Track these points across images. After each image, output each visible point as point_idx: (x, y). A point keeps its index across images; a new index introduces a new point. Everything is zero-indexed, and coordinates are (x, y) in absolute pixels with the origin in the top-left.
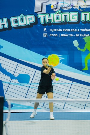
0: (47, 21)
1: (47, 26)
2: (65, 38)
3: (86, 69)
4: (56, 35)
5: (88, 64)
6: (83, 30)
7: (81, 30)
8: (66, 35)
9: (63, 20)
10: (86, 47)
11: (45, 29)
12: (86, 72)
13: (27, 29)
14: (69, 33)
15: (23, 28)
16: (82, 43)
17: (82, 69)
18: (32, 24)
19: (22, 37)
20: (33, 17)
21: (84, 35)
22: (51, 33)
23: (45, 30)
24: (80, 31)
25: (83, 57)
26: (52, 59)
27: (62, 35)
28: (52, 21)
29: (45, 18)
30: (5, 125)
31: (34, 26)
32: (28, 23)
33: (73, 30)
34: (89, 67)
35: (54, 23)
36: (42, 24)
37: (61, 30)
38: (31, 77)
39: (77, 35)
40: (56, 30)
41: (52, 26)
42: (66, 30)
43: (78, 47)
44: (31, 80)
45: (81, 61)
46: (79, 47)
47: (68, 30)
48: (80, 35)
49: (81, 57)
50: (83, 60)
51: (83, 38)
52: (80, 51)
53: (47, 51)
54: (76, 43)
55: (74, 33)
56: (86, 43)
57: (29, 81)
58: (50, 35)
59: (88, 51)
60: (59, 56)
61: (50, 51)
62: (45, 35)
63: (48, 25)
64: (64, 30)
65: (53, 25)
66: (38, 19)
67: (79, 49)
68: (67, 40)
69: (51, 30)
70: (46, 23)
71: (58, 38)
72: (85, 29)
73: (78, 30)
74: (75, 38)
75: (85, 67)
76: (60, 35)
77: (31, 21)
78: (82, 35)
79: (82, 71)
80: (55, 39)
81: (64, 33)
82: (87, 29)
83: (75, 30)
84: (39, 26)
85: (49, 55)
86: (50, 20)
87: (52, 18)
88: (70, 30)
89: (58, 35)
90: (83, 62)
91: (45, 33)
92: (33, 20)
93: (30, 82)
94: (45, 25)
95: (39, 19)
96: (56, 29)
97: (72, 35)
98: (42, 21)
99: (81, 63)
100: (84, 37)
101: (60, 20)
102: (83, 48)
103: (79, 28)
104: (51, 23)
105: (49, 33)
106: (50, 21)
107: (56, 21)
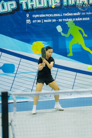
0: (30, 7)
1: (29, 12)
2: (48, 24)
3: (71, 54)
4: (39, 21)
5: (73, 49)
6: (66, 15)
7: (64, 14)
8: (49, 21)
9: (46, 5)
11: (28, 15)
12: (70, 57)
13: (9, 16)
14: (52, 18)
15: (5, 15)
16: (66, 28)
17: (67, 55)
18: (14, 11)
19: (4, 25)
20: (14, 3)
21: (67, 19)
22: (34, 19)
23: (28, 16)
24: (63, 16)
25: (67, 42)
26: (37, 46)
27: (45, 21)
28: (35, 6)
29: (27, 4)
30: (11, 124)
31: (16, 12)
32: (10, 10)
33: (56, 15)
34: (73, 53)
35: (37, 8)
36: (24, 10)
37: (44, 16)
38: (16, 66)
39: (60, 20)
40: (39, 16)
41: (35, 11)
42: (49, 15)
43: (61, 32)
44: (16, 69)
45: (66, 46)
46: (62, 32)
47: (51, 15)
48: (63, 20)
49: (65, 42)
50: (67, 46)
51: (66, 23)
52: (64, 36)
53: (32, 38)
54: (59, 29)
55: (57, 18)
56: (69, 28)
57: (14, 70)
58: (34, 21)
59: (72, 36)
60: (43, 43)
61: (34, 38)
62: (28, 21)
63: (31, 11)
64: (46, 15)
67: (63, 34)
68: (50, 25)
69: (34, 16)
70: (29, 9)
71: (42, 24)
72: (68, 13)
73: (60, 15)
74: (58, 23)
75: (69, 53)
76: (43, 21)
77: (12, 7)
78: (65, 20)
79: (67, 57)
80: (39, 25)
81: (47, 18)
82: (69, 13)
83: (58, 14)
84: (21, 12)
85: (33, 42)
86: (32, 5)
87: (34, 3)
88: (53, 15)
89: (41, 21)
90: (67, 48)
91: (28, 19)
92: (15, 6)
93: (15, 72)
94: (27, 11)
95: (21, 4)
96: (39, 15)
97: (55, 20)
98: (24, 7)
99: (66, 49)
100: (67, 21)
101: (42, 5)
102: (67, 34)
103: (62, 13)
104: (34, 8)
105: (32, 19)
106: (32, 6)
107: (38, 6)
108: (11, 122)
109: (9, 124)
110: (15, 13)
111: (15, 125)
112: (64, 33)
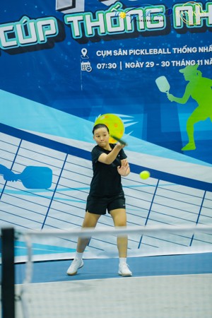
0: (89, 31)
1: (89, 45)
2: (135, 72)
3: (191, 146)
4: (113, 66)
5: (196, 134)
6: (180, 50)
7: (175, 49)
8: (139, 65)
9: (130, 27)
10: (189, 91)
11: (84, 51)
12: (189, 153)
13: (41, 53)
14: (144, 58)
15: (29, 51)
16: (178, 84)
17: (182, 147)
18: (52, 41)
19: (28, 74)
20: (52, 22)
21: (183, 61)
22: (100, 60)
23: (84, 54)
24: (172, 53)
25: (181, 117)
27: (128, 65)
28: (102, 30)
29: (82, 24)
30: (20, 298)
31: (56, 44)
32: (42, 38)
33: (155, 51)
34: (197, 143)
35: (108, 35)
36: (76, 40)
37: (125, 52)
38: (56, 172)
39: (165, 64)
40: (113, 53)
41: (103, 42)
42: (138, 52)
43: (168, 93)
44: (55, 179)
45: (178, 127)
46: (170, 92)
47: (142, 52)
48: (171, 64)
49: (177, 117)
50: (181, 124)
51: (181, 71)
52: (174, 102)
53: (93, 107)
54: (163, 84)
55: (156, 59)
56: (188, 82)
57: (51, 182)
58: (99, 66)
59: (194, 101)
60: (122, 118)
61: (101, 107)
62: (85, 65)
63: (93, 42)
64: (131, 51)
65: (105, 40)
66: (66, 27)
67: (171, 97)
68: (141, 76)
69: (99, 53)
70: (88, 36)
71: (119, 74)
72: (184, 48)
73: (166, 51)
74: (159, 71)
75: (187, 142)
76: (124, 65)
77: (48, 32)
78: (178, 63)
79: (182, 152)
80: (111, 75)
81: (131, 58)
82: (189, 46)
83: (160, 50)
84: (69, 43)
85: (97, 116)
86: (96, 28)
87: (100, 23)
88: (148, 52)
89: (118, 65)
90: (182, 130)
91: (85, 61)
92: (53, 30)
93: (53, 187)
94: (83, 40)
95: (69, 26)
96: (113, 51)
97: (152, 64)
98: (76, 32)
99: (178, 134)
100: (183, 67)
101: (120, 28)
102: (181, 96)
103: (169, 45)
104: (100, 35)
105: (94, 60)
106: (96, 30)
107: (111, 29)
108: (22, 292)
109: (16, 298)
110: (54, 45)
111: (30, 301)
112: (175, 95)
